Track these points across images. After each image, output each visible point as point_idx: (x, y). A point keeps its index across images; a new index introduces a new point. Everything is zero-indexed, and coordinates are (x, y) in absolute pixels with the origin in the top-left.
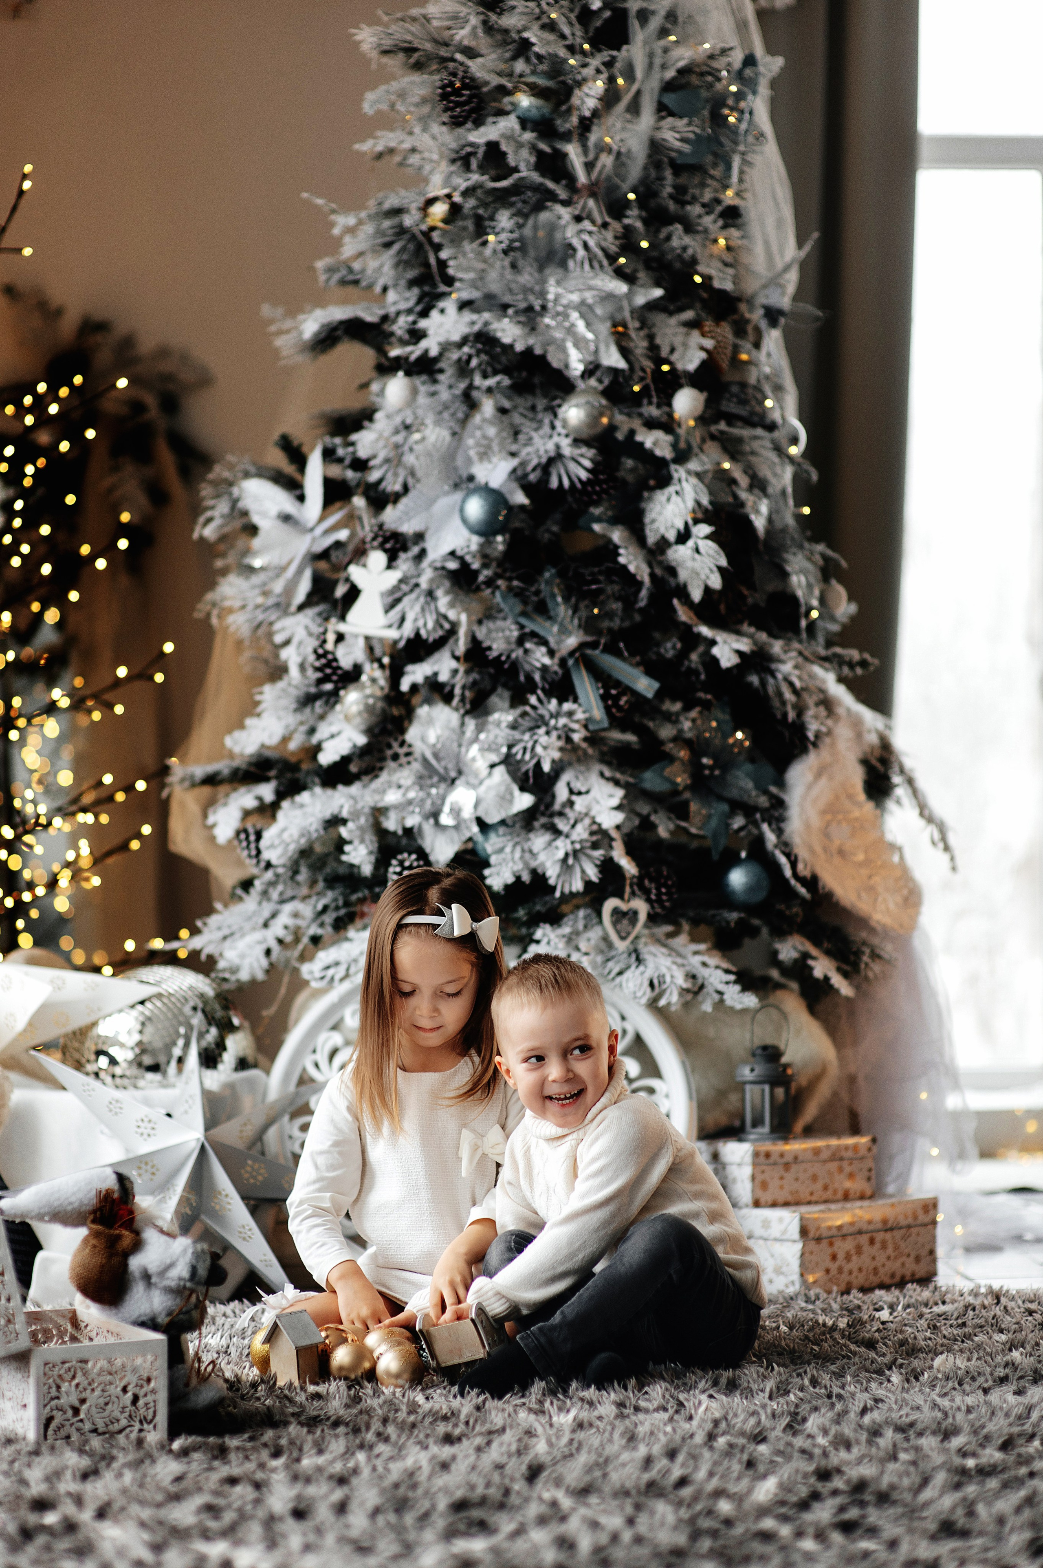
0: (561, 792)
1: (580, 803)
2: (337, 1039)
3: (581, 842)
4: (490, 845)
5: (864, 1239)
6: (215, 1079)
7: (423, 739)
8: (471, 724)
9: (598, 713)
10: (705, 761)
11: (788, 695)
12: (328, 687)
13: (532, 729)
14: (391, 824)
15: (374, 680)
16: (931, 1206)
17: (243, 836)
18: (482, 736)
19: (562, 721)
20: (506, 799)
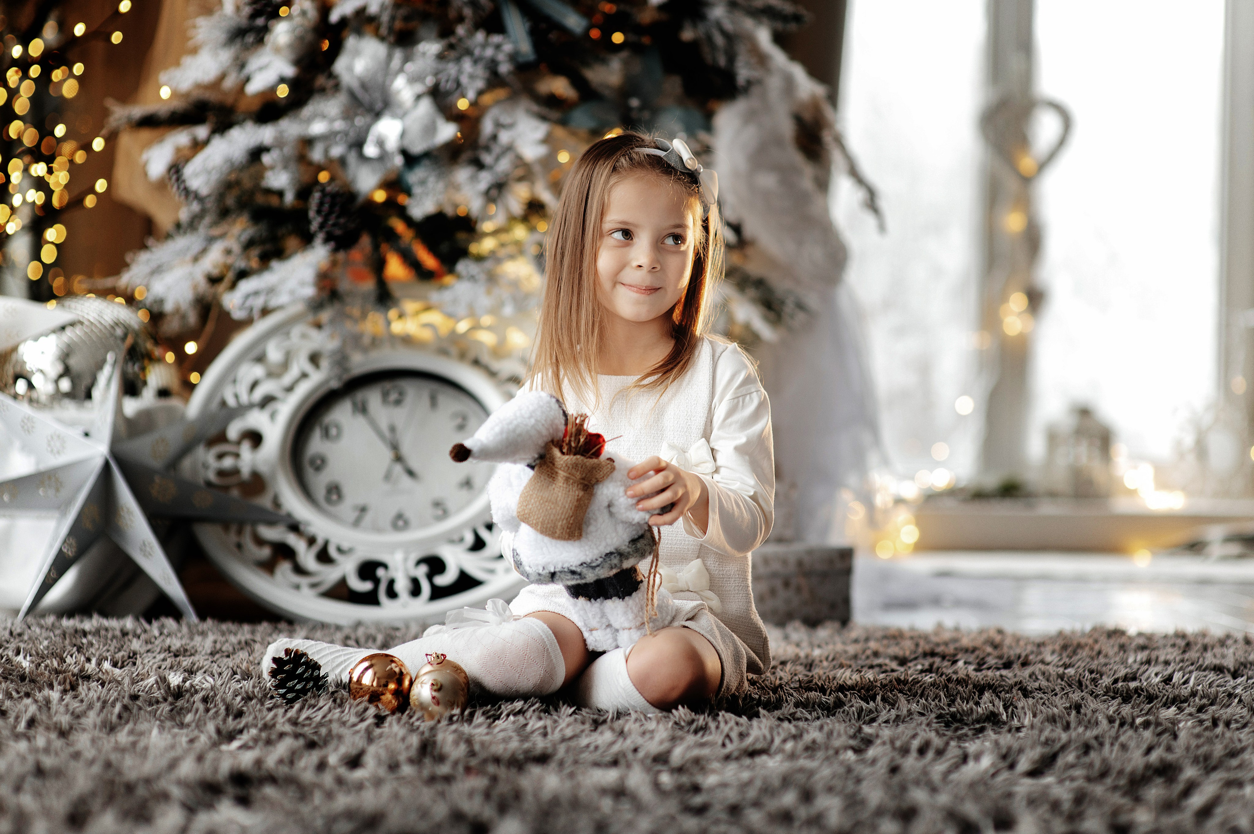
0: (487, 127)
1: (504, 137)
2: (258, 371)
3: (507, 175)
4: (414, 177)
5: (778, 583)
6: (131, 406)
7: (350, 69)
8: (398, 55)
9: (525, 47)
10: (635, 103)
11: (719, 40)
12: (260, 21)
13: (458, 60)
14: (317, 155)
15: (304, 13)
16: (846, 555)
17: (173, 171)
18: (410, 67)
19: (489, 52)
20: (430, 129)
